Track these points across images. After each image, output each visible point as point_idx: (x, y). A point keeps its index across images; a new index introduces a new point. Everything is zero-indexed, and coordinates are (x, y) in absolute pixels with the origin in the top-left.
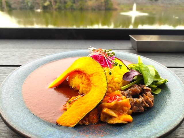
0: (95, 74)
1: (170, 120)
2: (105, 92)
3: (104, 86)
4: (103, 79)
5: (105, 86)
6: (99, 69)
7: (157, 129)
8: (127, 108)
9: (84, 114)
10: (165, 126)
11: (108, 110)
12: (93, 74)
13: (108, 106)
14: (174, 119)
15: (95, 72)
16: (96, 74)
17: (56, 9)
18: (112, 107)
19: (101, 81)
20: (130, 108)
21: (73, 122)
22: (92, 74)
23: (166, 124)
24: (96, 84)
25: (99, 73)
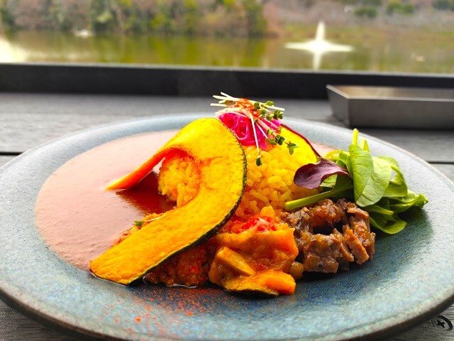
0: (216, 160)
1: (402, 301)
2: (231, 205)
3: (232, 191)
4: (234, 173)
5: (236, 192)
6: (229, 149)
7: (352, 319)
8: (284, 255)
9: (164, 255)
10: (379, 313)
11: (230, 252)
12: (214, 159)
13: (232, 242)
14: (415, 298)
15: (218, 155)
16: (220, 159)
17: (127, 32)
18: (241, 244)
19: (227, 178)
20: (293, 256)
21: (131, 272)
22: (210, 160)
23: (385, 309)
24: (214, 185)
25: (228, 158)
